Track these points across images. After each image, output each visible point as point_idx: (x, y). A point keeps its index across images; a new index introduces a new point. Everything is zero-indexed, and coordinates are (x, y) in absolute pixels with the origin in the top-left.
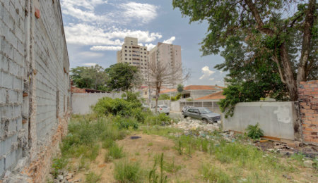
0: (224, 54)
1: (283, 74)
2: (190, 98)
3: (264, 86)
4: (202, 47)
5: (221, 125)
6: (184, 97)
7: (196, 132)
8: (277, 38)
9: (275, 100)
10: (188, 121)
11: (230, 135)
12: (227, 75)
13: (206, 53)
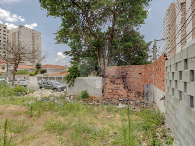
0: (70, 45)
1: (100, 62)
2: (46, 74)
3: (91, 68)
4: (57, 36)
5: (66, 92)
6: (42, 73)
7: (48, 99)
8: (98, 41)
9: (96, 76)
10: (42, 90)
11: (71, 98)
12: (72, 59)
13: (59, 42)
